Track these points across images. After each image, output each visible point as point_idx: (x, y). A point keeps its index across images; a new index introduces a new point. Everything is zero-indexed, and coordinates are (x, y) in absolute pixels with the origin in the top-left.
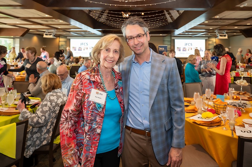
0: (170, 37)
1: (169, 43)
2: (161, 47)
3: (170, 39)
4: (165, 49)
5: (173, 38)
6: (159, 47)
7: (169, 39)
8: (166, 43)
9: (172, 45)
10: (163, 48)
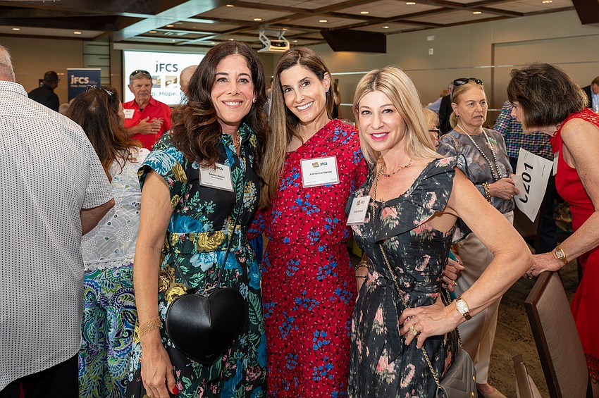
0: (107, 44)
1: (106, 63)
2: (77, 74)
3: (107, 48)
4: (94, 82)
5: (117, 46)
6: (70, 73)
7: (105, 50)
8: (94, 60)
9: (116, 67)
10: (86, 79)
